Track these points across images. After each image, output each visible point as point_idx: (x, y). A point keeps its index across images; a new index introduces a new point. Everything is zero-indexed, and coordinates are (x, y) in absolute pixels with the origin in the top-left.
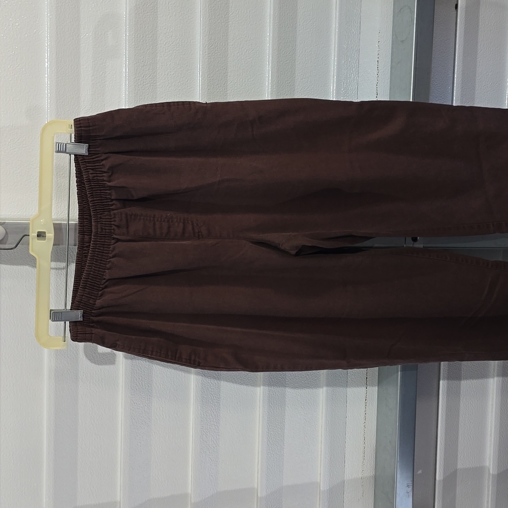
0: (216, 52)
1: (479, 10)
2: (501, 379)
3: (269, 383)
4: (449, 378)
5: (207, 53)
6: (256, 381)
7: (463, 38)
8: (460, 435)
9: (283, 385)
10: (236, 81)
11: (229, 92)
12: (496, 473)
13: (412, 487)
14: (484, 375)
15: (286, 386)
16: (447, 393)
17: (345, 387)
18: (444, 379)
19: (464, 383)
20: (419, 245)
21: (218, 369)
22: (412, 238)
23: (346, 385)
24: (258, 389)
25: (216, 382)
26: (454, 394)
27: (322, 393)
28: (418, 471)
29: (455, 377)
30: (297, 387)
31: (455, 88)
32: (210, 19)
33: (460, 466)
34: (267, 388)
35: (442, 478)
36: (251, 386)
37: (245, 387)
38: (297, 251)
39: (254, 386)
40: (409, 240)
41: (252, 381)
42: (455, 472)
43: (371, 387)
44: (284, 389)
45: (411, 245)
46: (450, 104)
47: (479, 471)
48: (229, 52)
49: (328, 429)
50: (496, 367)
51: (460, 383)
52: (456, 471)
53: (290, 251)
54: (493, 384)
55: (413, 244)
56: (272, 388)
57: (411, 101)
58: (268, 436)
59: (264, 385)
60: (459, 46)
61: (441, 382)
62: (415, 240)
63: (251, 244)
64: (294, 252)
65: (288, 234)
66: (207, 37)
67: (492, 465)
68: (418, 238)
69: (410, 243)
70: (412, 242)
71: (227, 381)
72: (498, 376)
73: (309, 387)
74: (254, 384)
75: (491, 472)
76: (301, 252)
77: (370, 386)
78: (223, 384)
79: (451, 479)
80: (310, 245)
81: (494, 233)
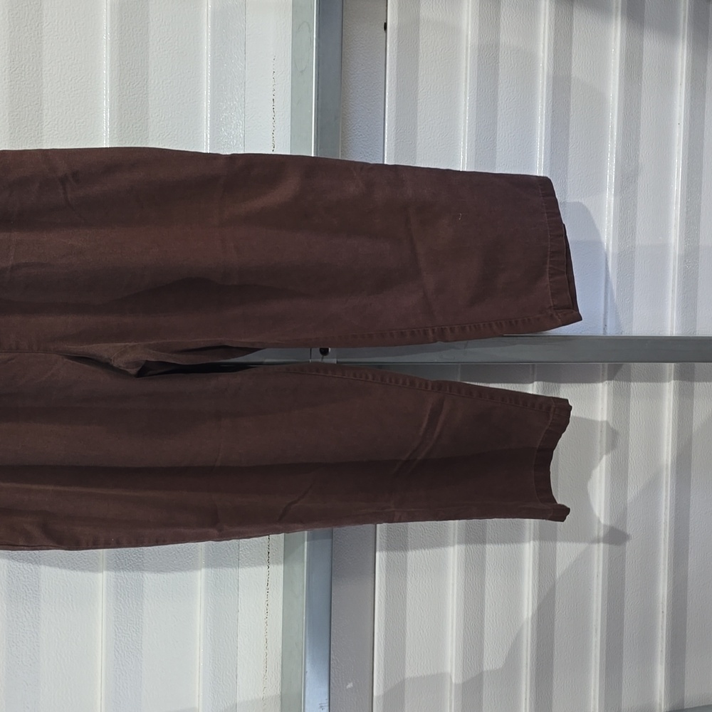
0: (23, 79)
1: (418, 33)
2: (463, 547)
3: (116, 566)
4: (389, 547)
5: (7, 81)
6: (96, 563)
7: (395, 71)
8: (408, 629)
9: (139, 567)
10: (56, 122)
11: (45, 137)
12: (460, 681)
13: (327, 708)
14: (440, 542)
15: (143, 570)
16: (387, 570)
17: (235, 567)
18: (381, 550)
19: (412, 555)
20: (331, 359)
21: (16, 548)
22: (320, 349)
23: (237, 564)
24: (100, 575)
25: (32, 567)
26: (398, 572)
27: (200, 577)
28: (347, 684)
29: (398, 545)
30: (162, 571)
31: (386, 140)
32: (11, 32)
33: (409, 673)
34: (112, 574)
35: (382, 693)
36: (90, 571)
37: (79, 573)
38: (139, 368)
39: (93, 571)
40: (316, 351)
41: (91, 564)
42: (402, 683)
43: (275, 566)
44: (141, 574)
45: (320, 360)
46: (381, 163)
47: (436, 680)
48: (44, 80)
49: (209, 631)
50: (457, 531)
51: (406, 556)
52: (404, 680)
53: (127, 370)
54: (454, 555)
55: (322, 358)
56: (122, 574)
57: (313, 155)
58: (116, 644)
59: (108, 569)
60: (390, 82)
61: (378, 554)
62: (324, 352)
63: (65, 360)
64: (133, 371)
65: (123, 344)
66: (7, 57)
67: (454, 671)
68: (330, 349)
69: (317, 357)
70: (321, 356)
71: (50, 566)
72: (459, 543)
73: (180, 570)
74: (94, 568)
75: (453, 681)
76: (145, 371)
77: (273, 563)
78: (44, 570)
79: (396, 694)
80: (153, 360)
81: (436, 342)
